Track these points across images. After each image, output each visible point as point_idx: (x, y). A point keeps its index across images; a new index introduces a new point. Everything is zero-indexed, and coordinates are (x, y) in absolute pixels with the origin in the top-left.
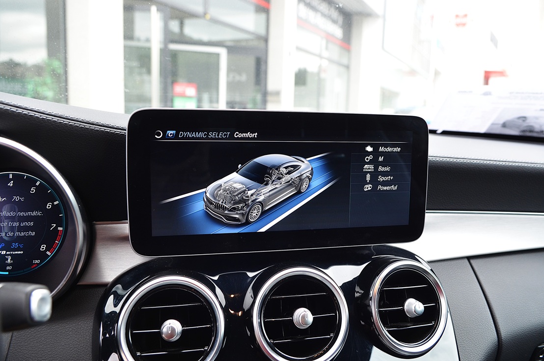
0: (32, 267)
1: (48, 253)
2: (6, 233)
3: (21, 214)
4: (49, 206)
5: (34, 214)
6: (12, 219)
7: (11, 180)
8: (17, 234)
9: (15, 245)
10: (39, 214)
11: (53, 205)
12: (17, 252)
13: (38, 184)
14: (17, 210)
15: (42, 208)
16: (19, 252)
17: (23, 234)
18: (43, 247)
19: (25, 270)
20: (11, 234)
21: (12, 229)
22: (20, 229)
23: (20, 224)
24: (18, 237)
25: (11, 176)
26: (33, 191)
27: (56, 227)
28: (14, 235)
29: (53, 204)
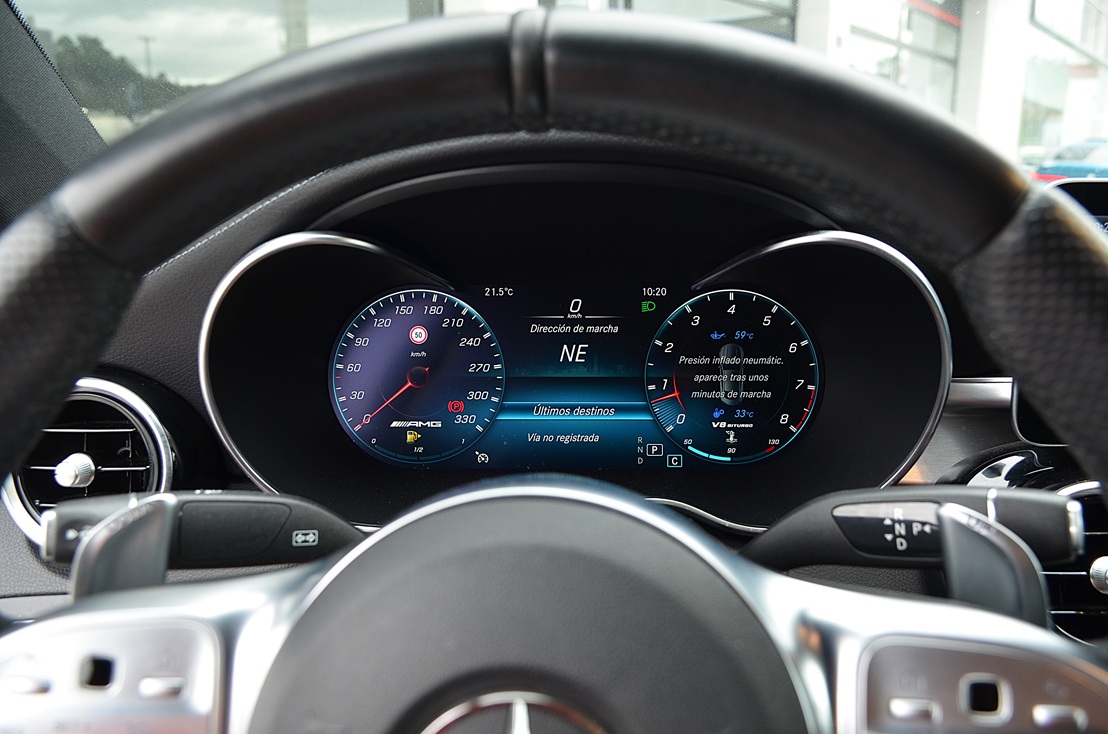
0: (768, 450)
1: (792, 428)
2: (726, 393)
3: (750, 361)
4: (793, 348)
5: (770, 361)
6: (735, 369)
7: (732, 303)
8: (743, 394)
9: (740, 413)
10: (777, 361)
11: (799, 346)
12: (743, 425)
13: (774, 310)
14: (742, 356)
15: (782, 352)
16: (747, 426)
17: (752, 395)
18: (784, 419)
19: (756, 455)
20: (734, 394)
21: (735, 386)
22: (749, 386)
23: (747, 378)
24: (746, 399)
25: (732, 297)
26: (767, 322)
27: (805, 385)
28: (738, 396)
29: (799, 344)
